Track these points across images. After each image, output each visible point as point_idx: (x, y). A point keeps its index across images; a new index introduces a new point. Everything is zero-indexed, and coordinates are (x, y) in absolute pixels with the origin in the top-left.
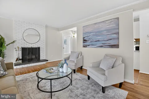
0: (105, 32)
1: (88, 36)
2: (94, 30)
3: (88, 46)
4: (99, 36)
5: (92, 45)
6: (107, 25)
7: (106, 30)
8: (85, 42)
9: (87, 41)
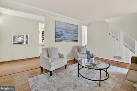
0: (73, 32)
1: (61, 32)
2: (65, 28)
3: (61, 41)
4: (69, 33)
5: (65, 40)
6: (74, 28)
7: (73, 31)
8: (58, 37)
9: (60, 36)
